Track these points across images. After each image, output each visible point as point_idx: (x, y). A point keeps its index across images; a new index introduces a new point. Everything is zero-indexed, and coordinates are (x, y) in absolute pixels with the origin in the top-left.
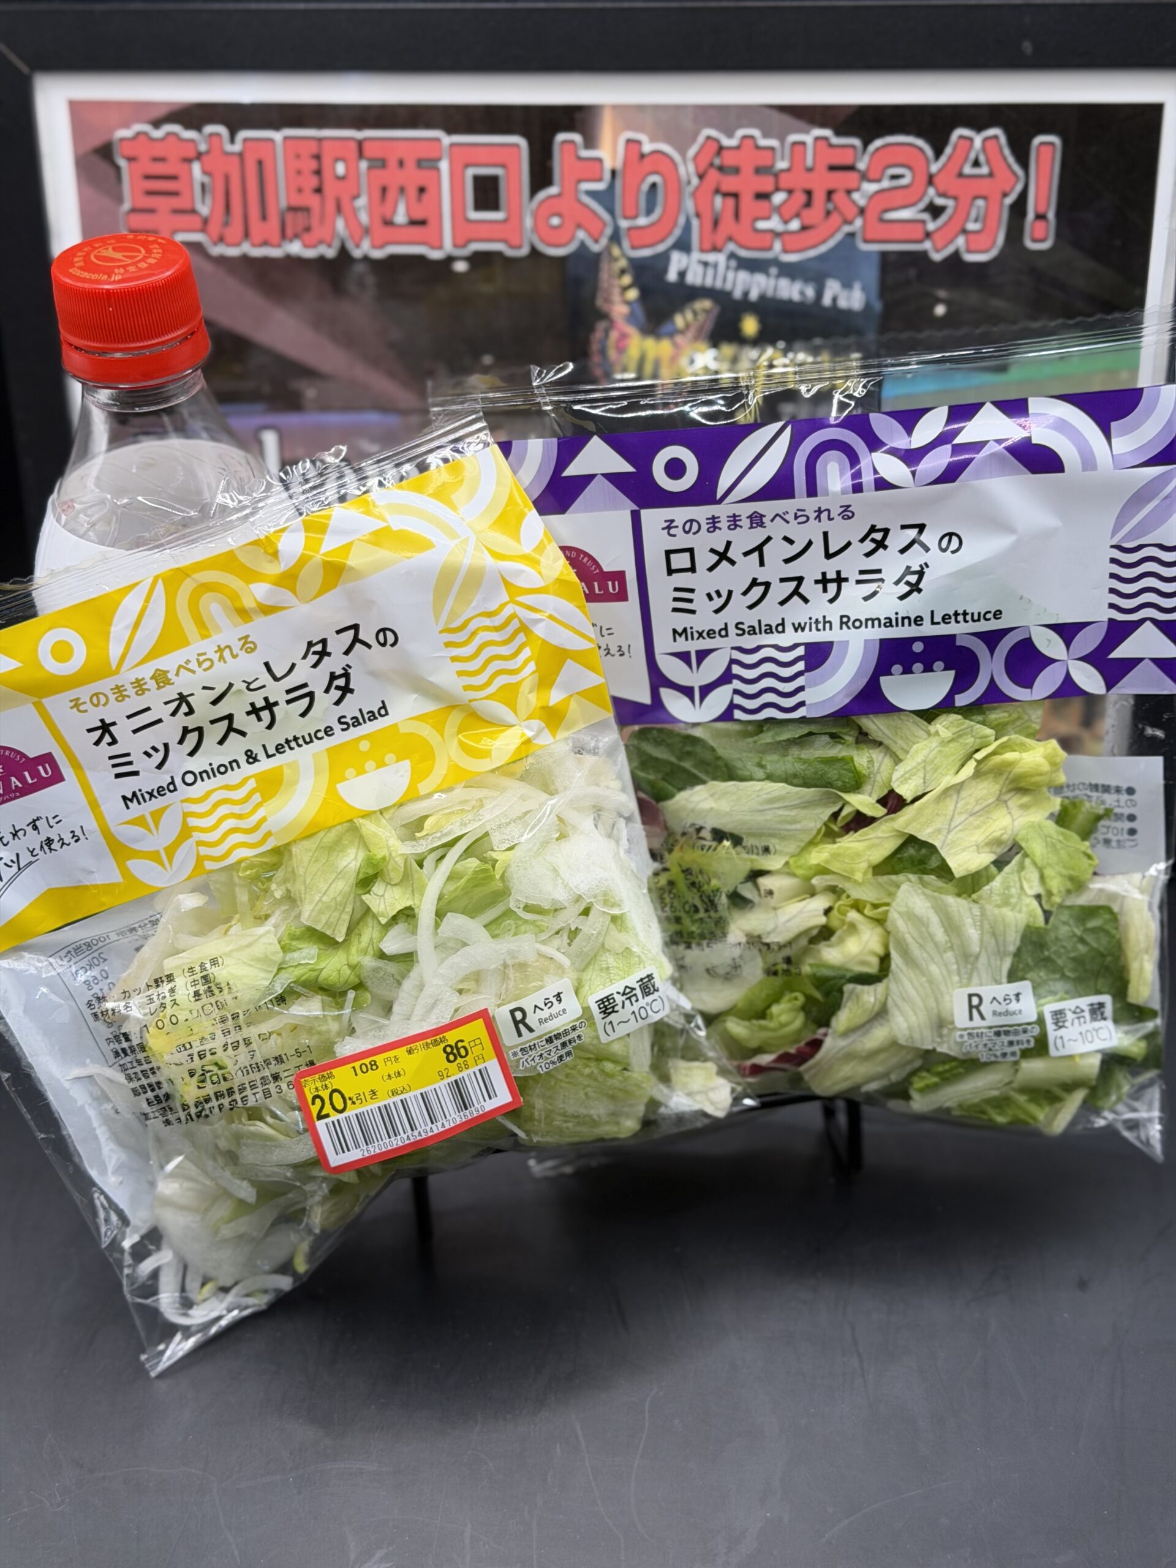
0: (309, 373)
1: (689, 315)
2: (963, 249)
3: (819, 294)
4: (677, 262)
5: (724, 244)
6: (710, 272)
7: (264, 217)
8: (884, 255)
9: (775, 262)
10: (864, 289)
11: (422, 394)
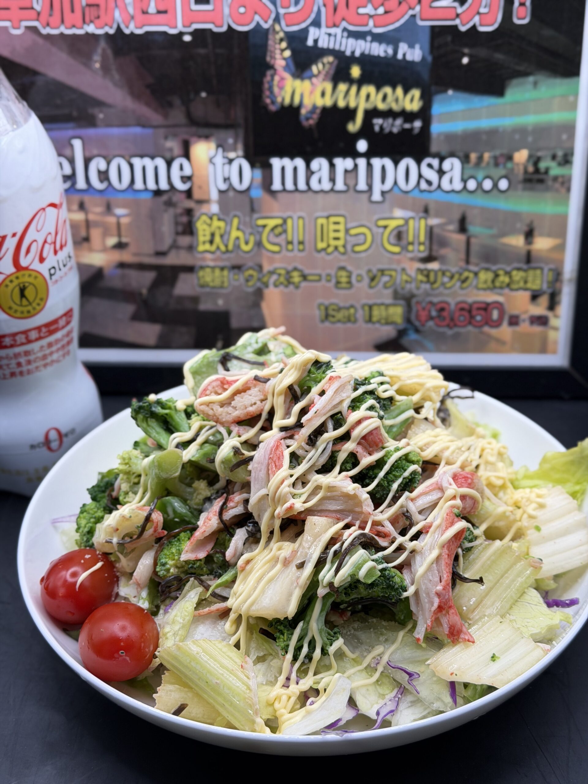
0: (99, 104)
1: (320, 66)
2: (478, 24)
3: (396, 52)
4: (313, 33)
5: (340, 23)
6: (332, 39)
7: (73, 11)
8: (433, 28)
9: (370, 33)
10: (421, 48)
11: (166, 116)
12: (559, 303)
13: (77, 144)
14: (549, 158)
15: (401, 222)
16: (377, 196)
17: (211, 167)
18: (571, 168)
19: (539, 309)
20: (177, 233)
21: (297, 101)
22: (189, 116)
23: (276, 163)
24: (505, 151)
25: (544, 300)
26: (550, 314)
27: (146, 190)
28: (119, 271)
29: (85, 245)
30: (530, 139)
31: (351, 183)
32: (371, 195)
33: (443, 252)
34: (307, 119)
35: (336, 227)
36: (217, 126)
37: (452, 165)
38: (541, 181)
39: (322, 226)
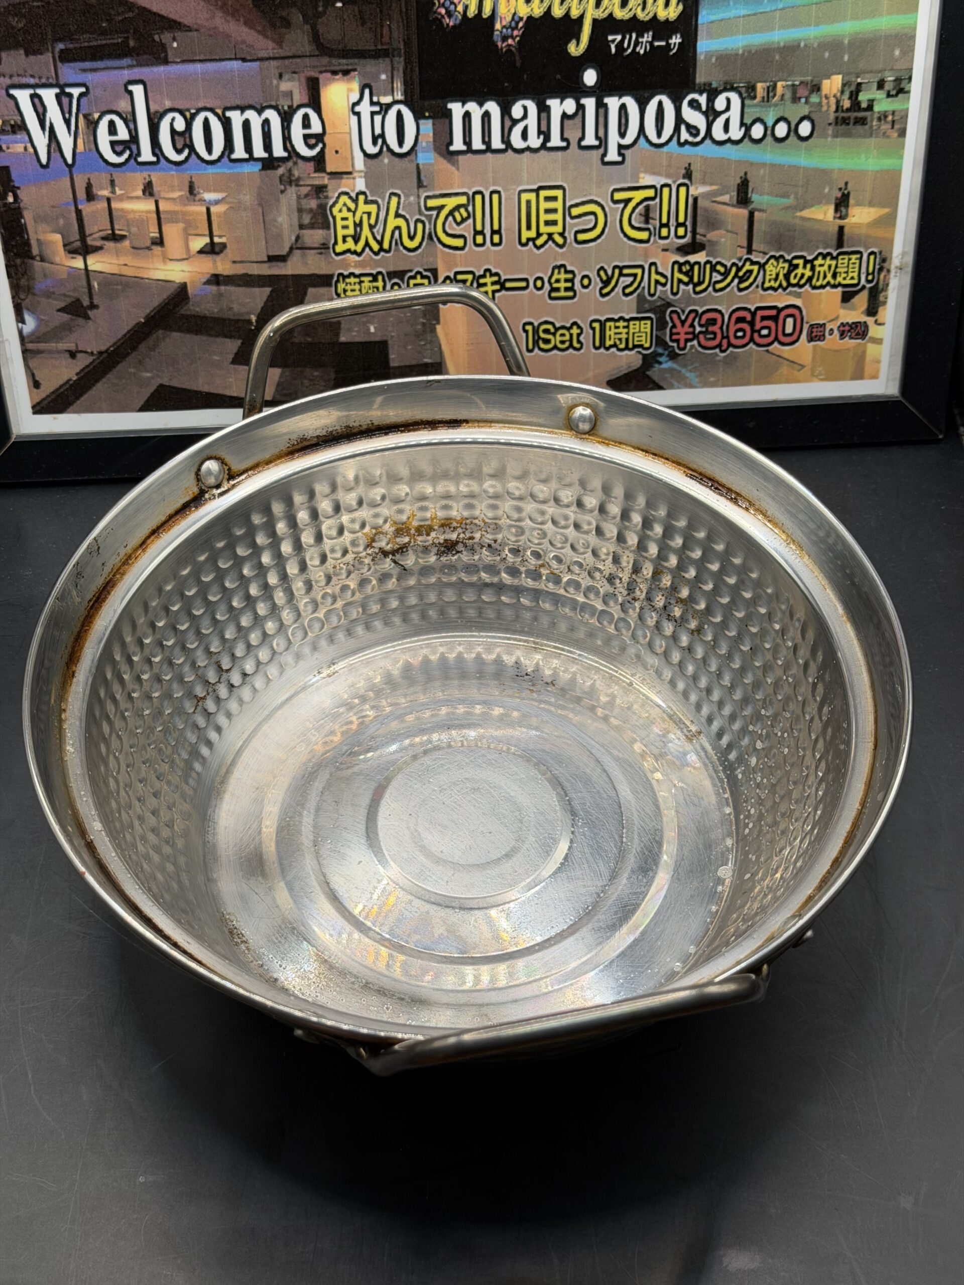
0: (173, 25)
11: (280, 43)
12: (885, 303)
13: (138, 91)
14: (875, 86)
15: (650, 193)
16: (613, 155)
17: (354, 119)
18: (909, 99)
19: (855, 314)
20: (301, 227)
21: (487, 12)
22: (316, 38)
23: (457, 109)
24: (809, 78)
25: (861, 300)
26: (870, 320)
27: (251, 158)
28: (213, 288)
29: (157, 249)
30: (846, 58)
31: (573, 136)
32: (604, 155)
33: (712, 235)
34: (505, 38)
35: (551, 205)
36: (362, 55)
37: (728, 100)
38: (862, 121)
39: (528, 202)
